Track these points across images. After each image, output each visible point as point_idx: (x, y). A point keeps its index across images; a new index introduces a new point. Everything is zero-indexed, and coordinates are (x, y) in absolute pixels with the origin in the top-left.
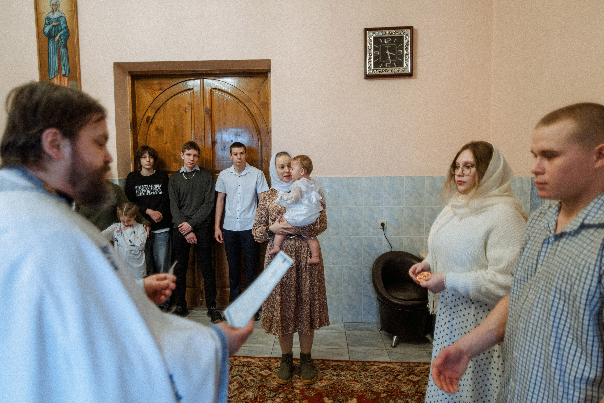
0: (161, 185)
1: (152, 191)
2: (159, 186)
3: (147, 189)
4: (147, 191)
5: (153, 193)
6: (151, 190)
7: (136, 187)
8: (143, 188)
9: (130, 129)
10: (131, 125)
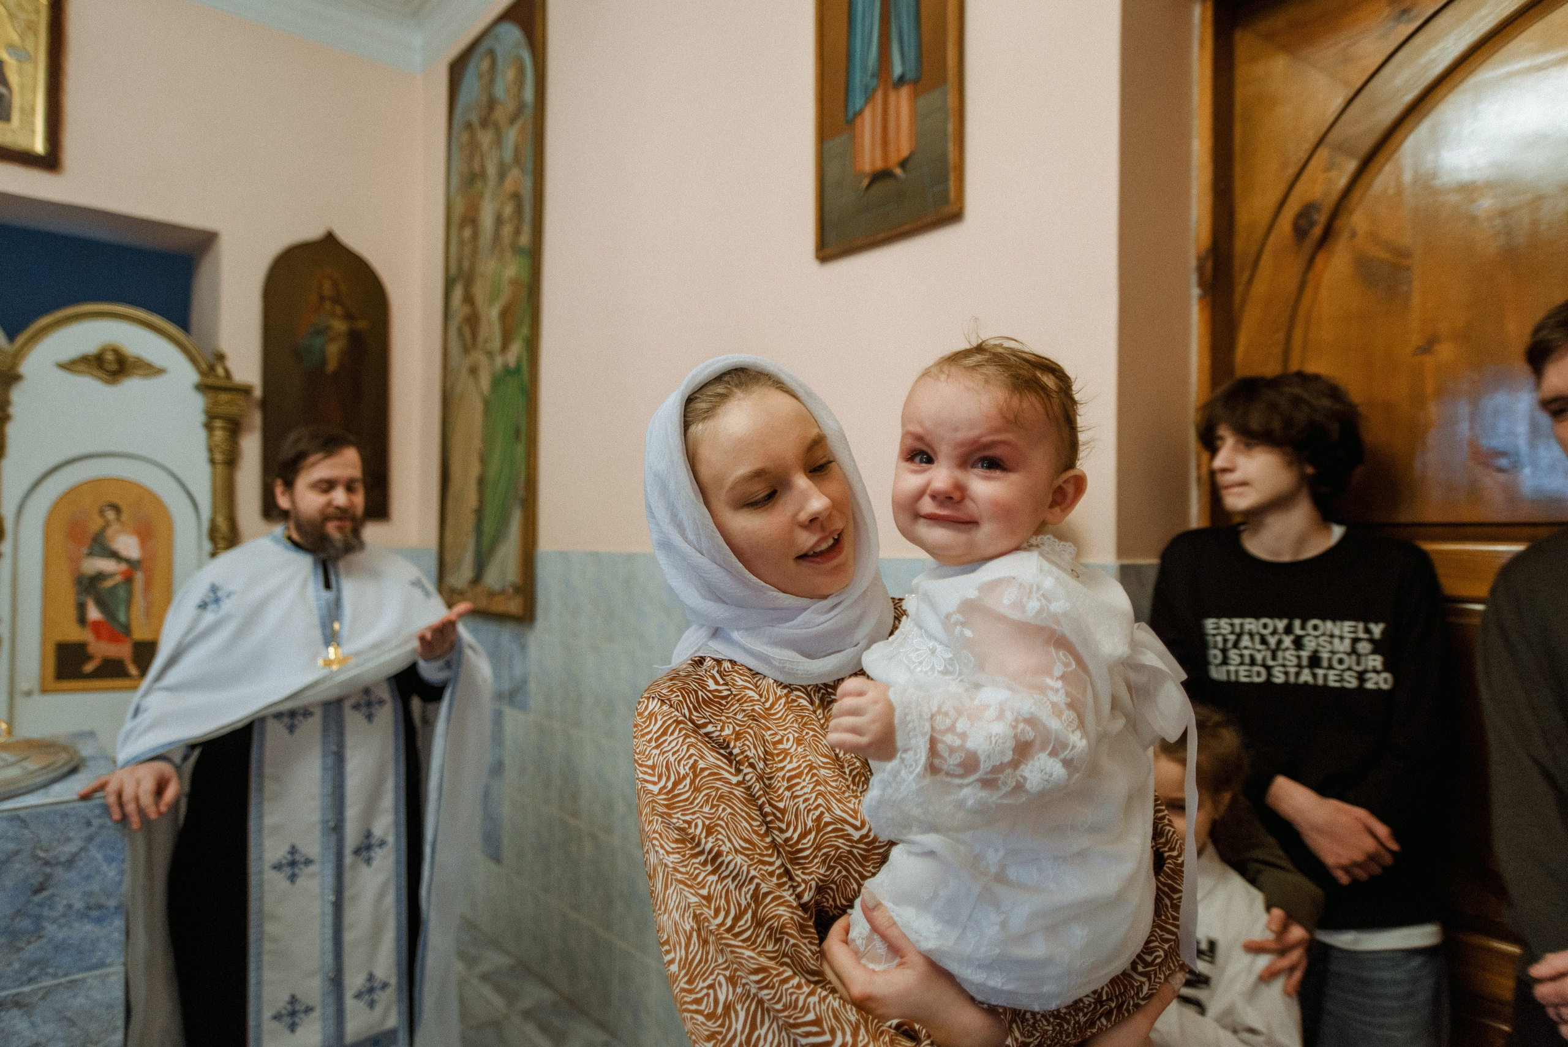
0: (1377, 630)
1: (1315, 661)
2: (1367, 631)
3: (1280, 642)
4: (1274, 658)
5: (1314, 675)
6: (1305, 654)
7: (1210, 623)
8: (1251, 635)
9: (1195, 291)
10: (1200, 269)
